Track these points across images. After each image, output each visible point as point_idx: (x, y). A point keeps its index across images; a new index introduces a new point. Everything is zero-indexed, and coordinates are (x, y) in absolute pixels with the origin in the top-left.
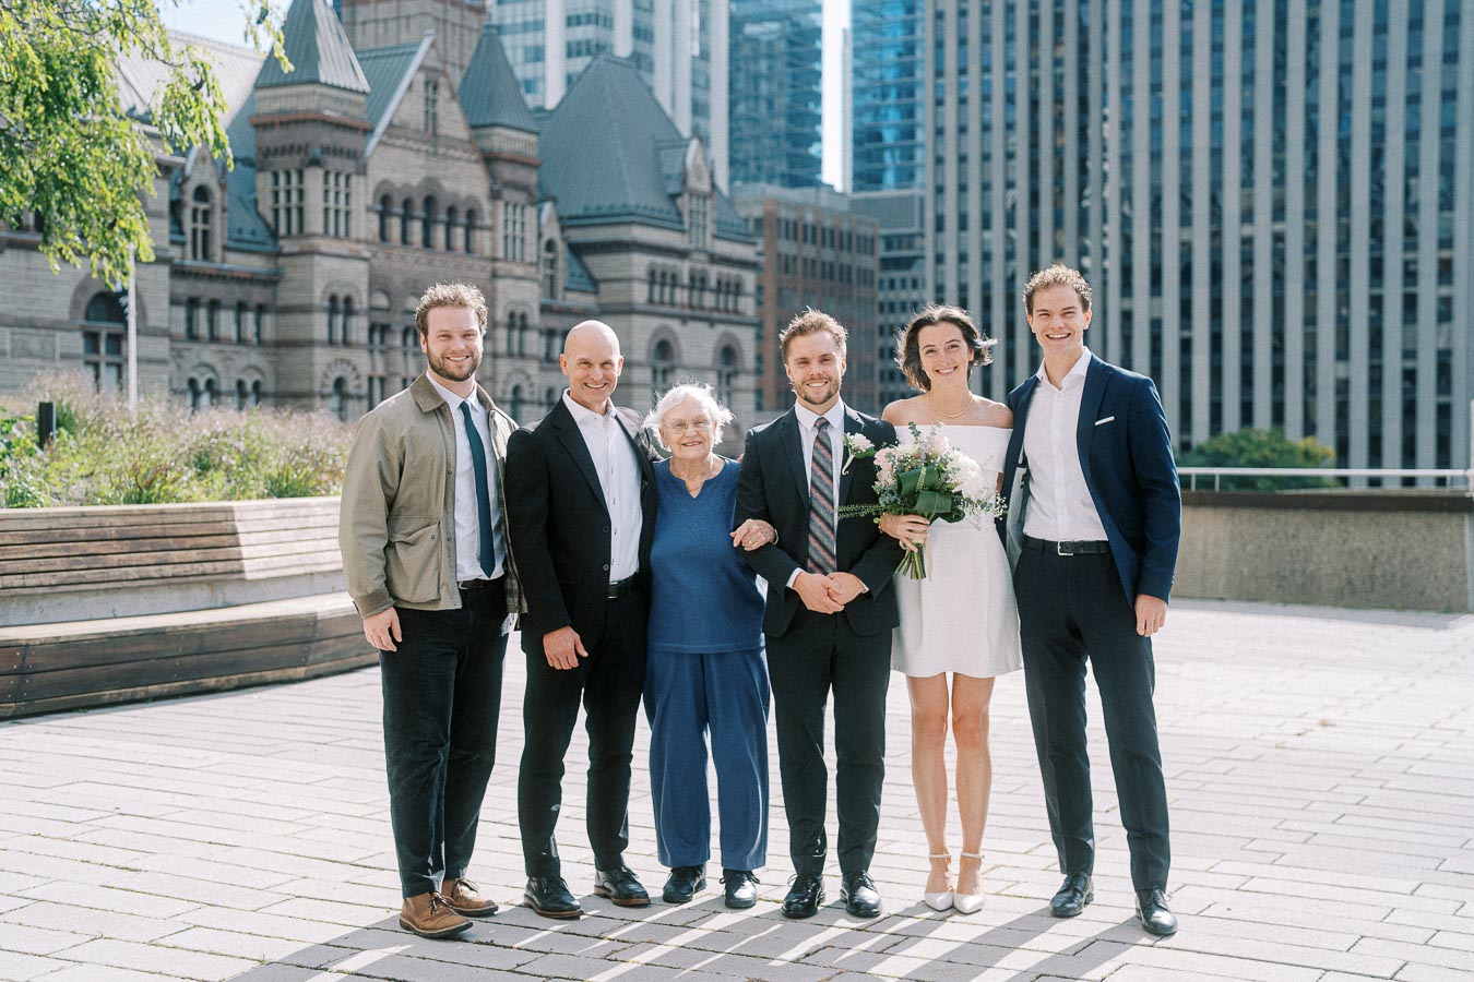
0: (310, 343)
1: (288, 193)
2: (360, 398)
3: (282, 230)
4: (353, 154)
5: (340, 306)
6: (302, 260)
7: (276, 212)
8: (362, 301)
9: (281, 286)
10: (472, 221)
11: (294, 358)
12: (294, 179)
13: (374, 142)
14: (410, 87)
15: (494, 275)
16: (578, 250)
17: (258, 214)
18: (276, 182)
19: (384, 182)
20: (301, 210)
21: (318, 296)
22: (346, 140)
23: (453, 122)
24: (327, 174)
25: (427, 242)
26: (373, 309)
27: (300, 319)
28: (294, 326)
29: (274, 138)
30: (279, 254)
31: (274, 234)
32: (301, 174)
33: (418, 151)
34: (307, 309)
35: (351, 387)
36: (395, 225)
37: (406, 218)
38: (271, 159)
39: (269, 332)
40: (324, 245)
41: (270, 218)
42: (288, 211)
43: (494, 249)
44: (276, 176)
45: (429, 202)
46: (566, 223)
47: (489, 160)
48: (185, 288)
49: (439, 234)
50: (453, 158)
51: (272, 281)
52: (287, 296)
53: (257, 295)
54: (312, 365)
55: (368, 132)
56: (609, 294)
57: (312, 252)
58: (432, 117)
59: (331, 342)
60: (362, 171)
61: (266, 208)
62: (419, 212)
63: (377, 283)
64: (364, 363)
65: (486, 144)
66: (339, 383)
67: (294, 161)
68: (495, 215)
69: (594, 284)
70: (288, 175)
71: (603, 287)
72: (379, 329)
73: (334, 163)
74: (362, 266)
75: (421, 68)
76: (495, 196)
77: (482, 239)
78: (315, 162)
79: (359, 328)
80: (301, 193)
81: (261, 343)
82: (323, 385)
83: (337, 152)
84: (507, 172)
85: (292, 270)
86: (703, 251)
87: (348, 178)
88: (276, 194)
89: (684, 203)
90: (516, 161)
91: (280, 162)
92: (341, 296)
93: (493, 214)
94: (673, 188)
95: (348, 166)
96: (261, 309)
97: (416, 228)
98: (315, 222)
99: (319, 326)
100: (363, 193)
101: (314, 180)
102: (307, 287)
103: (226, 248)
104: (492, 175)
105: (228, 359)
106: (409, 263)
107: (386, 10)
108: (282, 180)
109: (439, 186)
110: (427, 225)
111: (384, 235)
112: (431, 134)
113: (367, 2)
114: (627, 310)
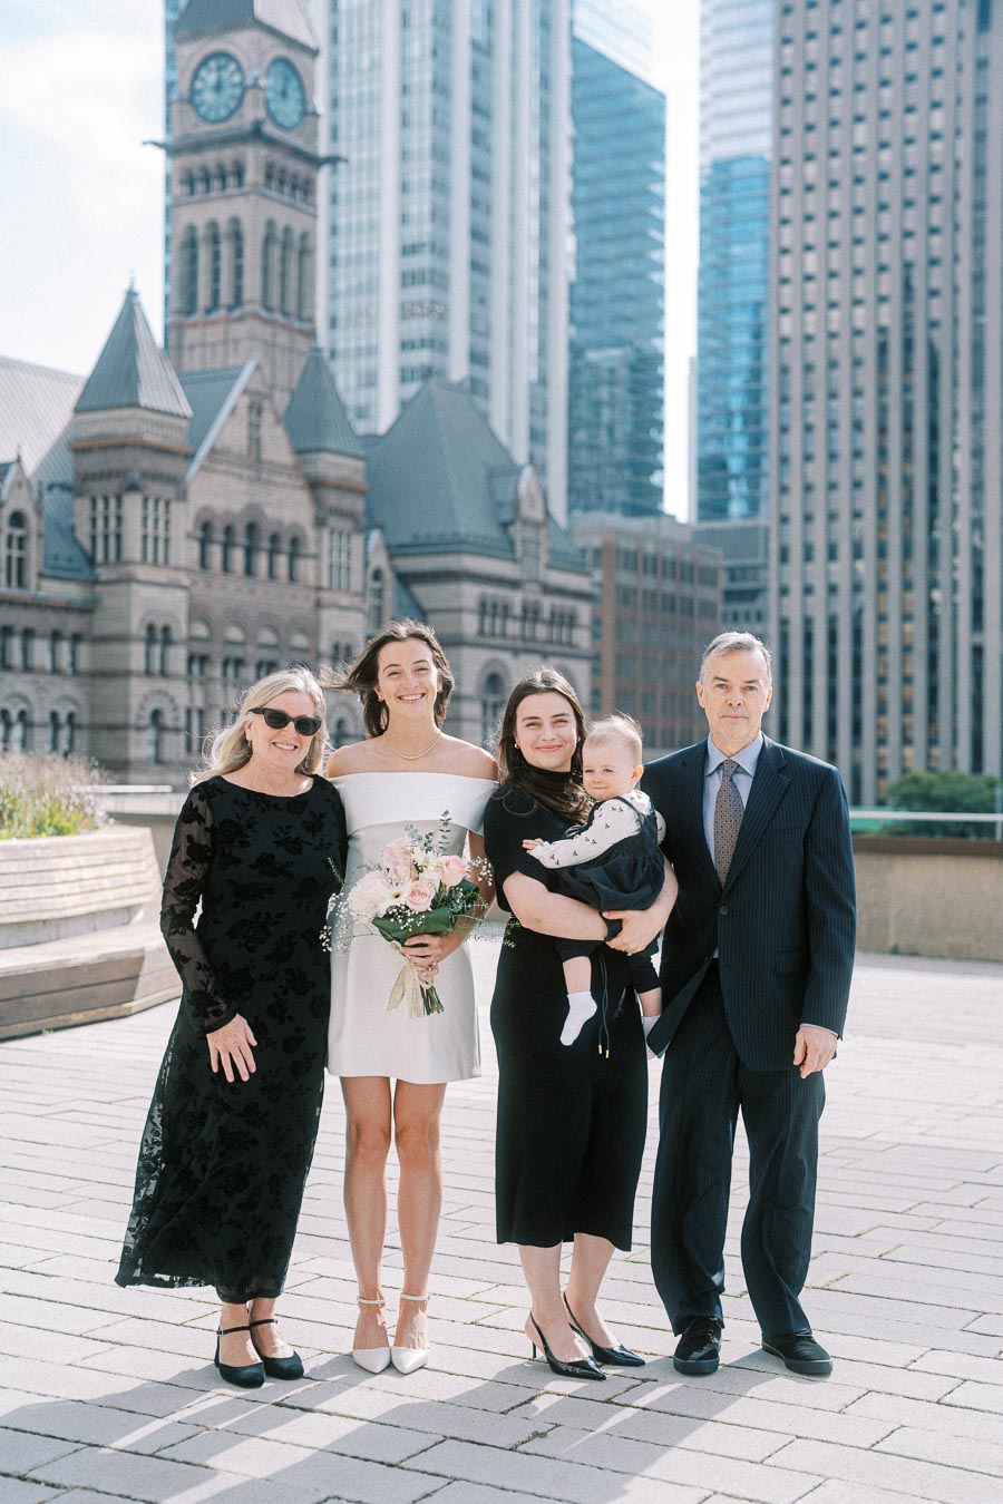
0: (126, 674)
1: (106, 519)
2: (177, 730)
3: (100, 557)
4: (174, 480)
5: (159, 636)
6: (119, 588)
7: (94, 539)
8: (180, 631)
9: (97, 616)
10: (296, 549)
11: (109, 689)
12: (113, 503)
13: (194, 467)
14: (233, 412)
15: (319, 605)
16: (406, 579)
17: (75, 541)
18: (94, 508)
19: (205, 509)
20: (119, 537)
21: (136, 626)
22: (166, 465)
23: (277, 447)
24: (146, 500)
25: (249, 570)
26: (192, 639)
27: (117, 648)
28: (109, 656)
29: (93, 463)
30: (95, 582)
31: (91, 561)
32: (119, 500)
33: (240, 477)
34: (124, 638)
35: (168, 720)
36: (216, 552)
37: (227, 546)
38: (90, 484)
39: (84, 663)
40: (142, 572)
41: (87, 543)
42: (106, 538)
43: (318, 578)
44: (94, 501)
45: (252, 529)
46: (394, 551)
47: (315, 485)
49: (262, 562)
50: (276, 484)
51: (88, 609)
52: (102, 625)
53: (73, 624)
54: (127, 696)
55: (189, 457)
57: (129, 580)
58: (255, 442)
59: (148, 673)
60: (182, 496)
61: (83, 534)
62: (241, 539)
63: (197, 613)
64: (182, 695)
65: (311, 470)
66: (156, 714)
67: (112, 486)
68: (320, 543)
69: (423, 612)
70: (106, 501)
71: (430, 617)
72: (198, 660)
73: (154, 488)
74: (181, 595)
75: (246, 391)
76: (320, 523)
77: (306, 568)
78: (133, 488)
79: (178, 658)
80: (119, 519)
81: (76, 673)
82: (139, 717)
83: (157, 477)
84: (332, 498)
85: (110, 597)
86: (535, 581)
87: (167, 504)
88: (94, 521)
89: (517, 532)
90: (342, 487)
91: (97, 487)
92: (159, 624)
93: (318, 542)
94: (506, 515)
95: (168, 491)
96: (76, 638)
97: (238, 556)
98: (133, 548)
99: (136, 656)
100: (183, 520)
101: (133, 506)
102: (124, 615)
103: (41, 576)
104: (318, 502)
105: (42, 688)
106: (229, 592)
107: (214, 333)
108: (100, 505)
109: (262, 513)
110: (250, 552)
111: (204, 562)
112: (254, 460)
113: (194, 325)
114: (456, 642)
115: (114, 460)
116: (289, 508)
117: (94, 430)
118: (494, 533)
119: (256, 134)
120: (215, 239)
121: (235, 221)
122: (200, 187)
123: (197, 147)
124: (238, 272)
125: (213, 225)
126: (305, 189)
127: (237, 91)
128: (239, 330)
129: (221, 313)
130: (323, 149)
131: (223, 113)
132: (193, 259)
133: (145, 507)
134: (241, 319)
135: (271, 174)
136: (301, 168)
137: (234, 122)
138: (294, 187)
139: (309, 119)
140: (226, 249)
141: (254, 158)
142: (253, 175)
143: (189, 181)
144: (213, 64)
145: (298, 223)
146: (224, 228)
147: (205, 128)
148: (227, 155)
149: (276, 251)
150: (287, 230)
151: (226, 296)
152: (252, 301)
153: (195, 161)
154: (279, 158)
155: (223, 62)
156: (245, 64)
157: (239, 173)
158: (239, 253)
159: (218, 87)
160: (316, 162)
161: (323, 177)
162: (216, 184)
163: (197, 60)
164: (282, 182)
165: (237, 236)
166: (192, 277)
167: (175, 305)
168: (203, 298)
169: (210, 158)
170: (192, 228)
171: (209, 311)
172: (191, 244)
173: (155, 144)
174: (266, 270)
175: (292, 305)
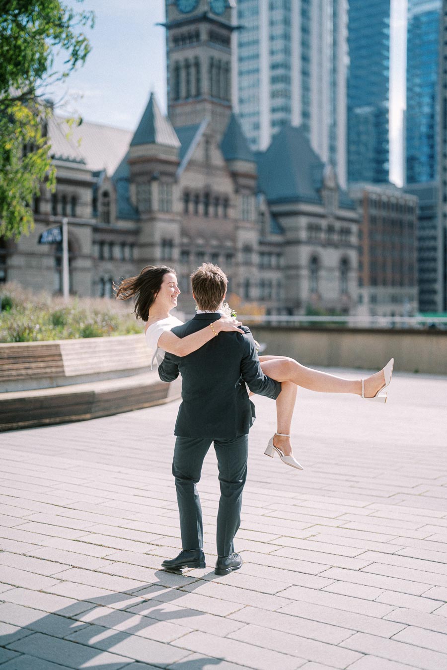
0: (153, 260)
1: (144, 193)
3: (141, 209)
4: (172, 175)
5: (167, 243)
6: (150, 223)
7: (138, 201)
8: (177, 240)
9: (141, 235)
10: (226, 203)
12: (147, 186)
13: (181, 168)
14: (199, 144)
16: (275, 215)
17: (130, 203)
18: (138, 188)
19: (187, 187)
20: (149, 200)
21: (157, 238)
22: (169, 169)
23: (217, 158)
24: (162, 184)
25: (206, 213)
26: (182, 244)
27: (149, 249)
28: (146, 253)
29: (137, 168)
30: (139, 220)
31: (137, 211)
32: (149, 184)
33: (201, 172)
34: (151, 245)
36: (191, 207)
37: (197, 203)
38: (137, 177)
39: (136, 256)
40: (160, 216)
41: (135, 203)
42: (144, 201)
43: (236, 215)
44: (138, 185)
45: (207, 195)
46: (270, 203)
47: (234, 175)
48: (99, 237)
49: (211, 210)
50: (218, 175)
51: (136, 232)
52: (143, 239)
55: (178, 164)
56: (290, 235)
57: (153, 219)
58: (207, 157)
59: (163, 259)
60: (176, 181)
61: (134, 199)
62: (202, 199)
63: (184, 233)
65: (233, 169)
67: (145, 178)
68: (237, 201)
69: (282, 230)
70: (144, 185)
71: (287, 232)
72: (185, 253)
73: (165, 179)
74: (177, 225)
75: (204, 135)
76: (237, 191)
77: (231, 212)
78: (154, 179)
79: (176, 253)
80: (150, 192)
81: (132, 260)
83: (163, 173)
84: (243, 181)
85: (146, 227)
86: (332, 214)
87: (170, 185)
88: (139, 193)
89: (325, 193)
90: (246, 176)
91: (140, 179)
92: (168, 237)
94: (318, 185)
95: (169, 179)
96: (132, 245)
97: (201, 208)
98: (156, 205)
99: (158, 252)
100: (177, 192)
101: (155, 187)
102: (152, 234)
103: (117, 218)
104: (235, 182)
105: (118, 268)
109: (211, 188)
110: (207, 205)
113: (179, 105)
114: (297, 242)
115: (147, 167)
116: (223, 185)
117: (139, 154)
118: (314, 194)
119: (204, 18)
120: (188, 66)
121: (196, 58)
122: (181, 43)
123: (179, 24)
124: (198, 81)
125: (186, 60)
126: (226, 42)
128: (199, 107)
129: (190, 100)
130: (234, 22)
131: (190, 9)
132: (178, 76)
134: (200, 102)
135: (212, 36)
136: (224, 32)
137: (195, 13)
138: (222, 41)
139: (227, 10)
140: (193, 70)
141: (204, 29)
142: (204, 37)
143: (176, 40)
145: (224, 57)
146: (192, 61)
147: (181, 17)
149: (214, 71)
150: (220, 61)
151: (193, 91)
152: (205, 94)
153: (178, 31)
154: (215, 28)
157: (197, 35)
158: (198, 72)
160: (231, 29)
161: (235, 37)
162: (188, 41)
164: (217, 39)
165: (197, 65)
166: (178, 83)
167: (172, 96)
168: (183, 93)
169: (185, 29)
170: (177, 62)
171: (185, 99)
172: (177, 69)
173: (162, 24)
174: (211, 79)
175: (222, 95)
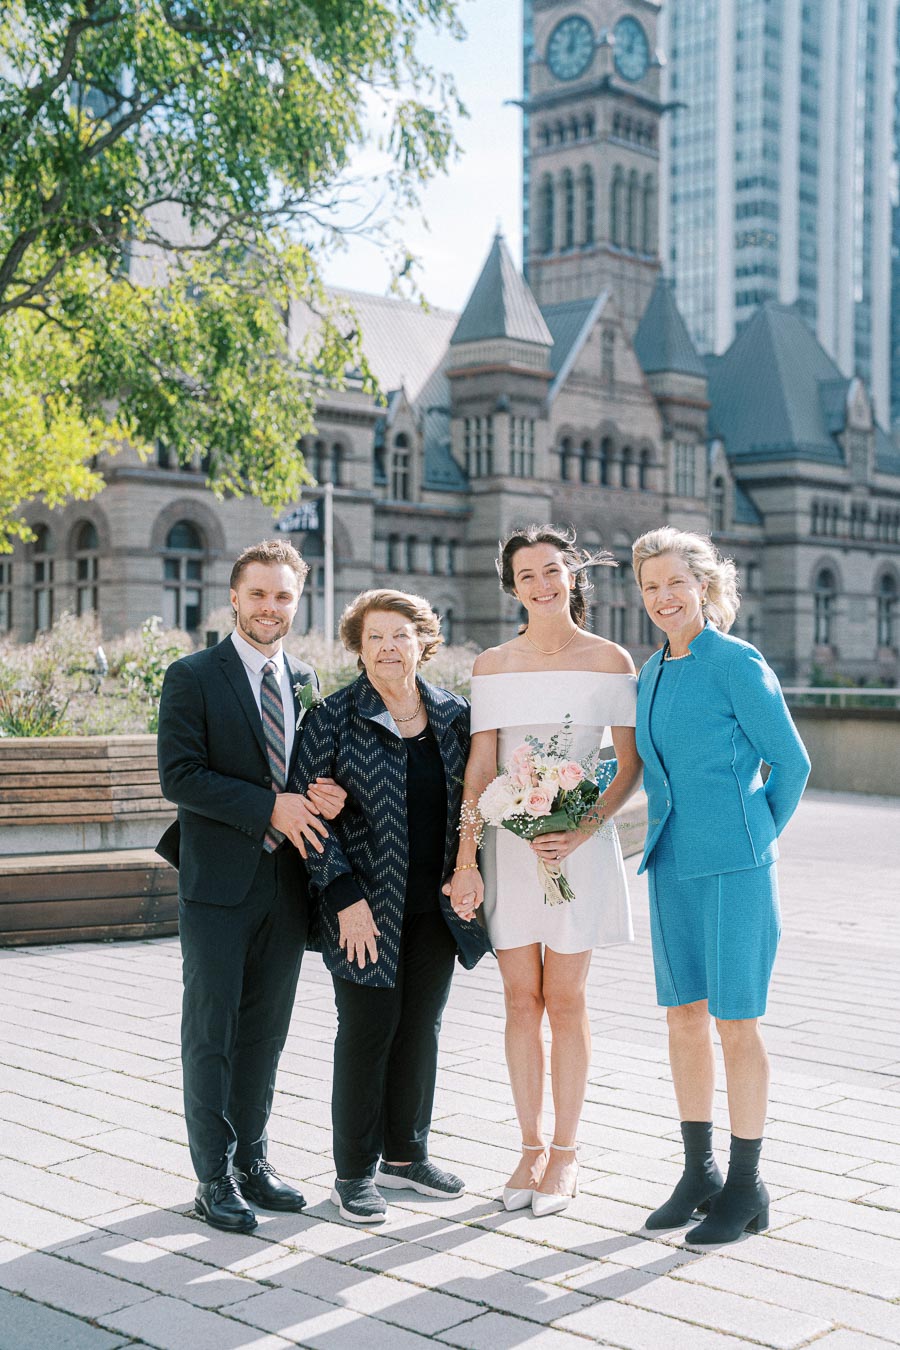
1: (478, 438)
3: (473, 471)
4: (538, 402)
6: (491, 499)
7: (467, 455)
9: (472, 523)
10: (646, 460)
11: (482, 588)
12: (484, 424)
13: (556, 388)
14: (589, 339)
15: (666, 510)
16: (745, 485)
17: (452, 459)
18: (468, 428)
19: (565, 426)
20: (489, 453)
22: (530, 388)
23: (628, 370)
24: (513, 420)
25: (605, 480)
27: (486, 552)
28: (479, 558)
29: (466, 388)
30: (469, 493)
31: (465, 475)
32: (489, 420)
33: (595, 397)
34: (495, 543)
36: (575, 465)
37: (585, 459)
38: (464, 407)
39: (460, 565)
40: (510, 484)
41: (461, 460)
42: (478, 454)
43: (666, 485)
44: (467, 422)
45: (607, 443)
46: (733, 460)
47: (662, 403)
48: (387, 525)
49: (616, 472)
50: (628, 402)
51: (463, 517)
52: (476, 532)
53: (450, 531)
55: (551, 380)
56: (774, 526)
57: (498, 491)
58: (609, 365)
60: (545, 416)
61: (458, 452)
62: (597, 452)
63: (561, 517)
65: (659, 389)
67: (482, 409)
68: (668, 455)
69: (759, 517)
70: (478, 421)
71: (769, 520)
73: (520, 409)
74: (544, 504)
75: (600, 320)
76: (667, 436)
77: (656, 477)
78: (502, 409)
80: (490, 437)
81: (454, 574)
82: (509, 612)
83: (522, 399)
84: (678, 414)
85: (482, 508)
86: (864, 484)
87: (532, 422)
88: (467, 439)
89: (848, 440)
90: (686, 403)
91: (471, 410)
93: (666, 454)
94: (836, 425)
95: (533, 411)
96: (454, 543)
97: (594, 467)
98: (502, 463)
100: (546, 437)
101: (502, 424)
102: (495, 522)
103: (423, 489)
104: (665, 417)
106: (587, 499)
107: (568, 269)
108: (473, 425)
109: (615, 428)
110: (605, 464)
111: (564, 474)
112: (608, 382)
113: (551, 263)
114: (791, 541)
115: (486, 386)
116: (640, 423)
117: (468, 359)
118: (827, 442)
119: (605, 88)
120: (569, 185)
121: (587, 167)
122: (555, 138)
123: (552, 102)
124: (590, 213)
125: (567, 172)
126: (649, 134)
127: (588, 50)
128: (591, 265)
129: (575, 251)
130: (665, 96)
131: (575, 70)
132: (550, 203)
133: (512, 426)
134: (592, 255)
135: (619, 123)
136: (644, 115)
137: (586, 78)
138: (639, 133)
139: (652, 71)
140: (579, 193)
141: (603, 109)
142: (602, 125)
143: (546, 134)
144: (566, 28)
145: (643, 165)
146: (577, 174)
147: (559, 86)
148: (579, 108)
149: (623, 193)
150: (633, 173)
151: (579, 235)
152: (602, 239)
153: (550, 116)
154: (625, 108)
155: (575, 25)
156: (595, 25)
157: (590, 123)
158: (590, 195)
159: (571, 48)
160: (657, 109)
161: (664, 124)
162: (569, 135)
163: (553, 24)
164: (628, 130)
165: (589, 181)
166: (548, 220)
167: (534, 245)
168: (559, 237)
169: (564, 112)
170: (548, 176)
171: (563, 249)
172: (548, 190)
173: (515, 103)
174: (614, 210)
175: (638, 242)
